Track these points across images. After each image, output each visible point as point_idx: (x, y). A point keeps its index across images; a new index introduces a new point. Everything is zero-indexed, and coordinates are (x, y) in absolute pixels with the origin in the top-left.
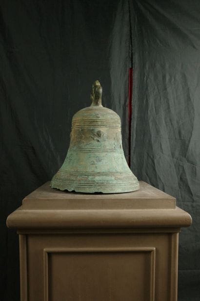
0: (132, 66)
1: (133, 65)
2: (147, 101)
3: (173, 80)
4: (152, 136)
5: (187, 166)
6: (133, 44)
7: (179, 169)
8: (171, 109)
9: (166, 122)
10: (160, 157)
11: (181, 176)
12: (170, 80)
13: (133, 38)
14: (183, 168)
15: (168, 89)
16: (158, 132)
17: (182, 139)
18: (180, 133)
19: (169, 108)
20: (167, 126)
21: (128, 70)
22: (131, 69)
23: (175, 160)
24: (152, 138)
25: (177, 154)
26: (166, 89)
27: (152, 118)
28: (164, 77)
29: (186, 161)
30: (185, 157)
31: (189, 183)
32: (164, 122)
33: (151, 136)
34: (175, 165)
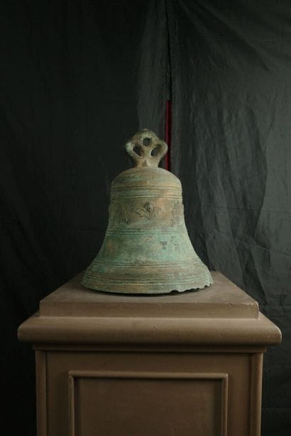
0: (171, 98)
1: (173, 97)
2: (194, 151)
3: (234, 119)
4: (202, 204)
5: (255, 250)
6: (172, 64)
7: (243, 254)
8: (231, 163)
9: (223, 184)
10: (214, 237)
11: (247, 265)
12: (229, 119)
13: (172, 55)
14: (250, 254)
15: (226, 133)
16: (211, 198)
17: (249, 208)
18: (244, 199)
19: (227, 160)
20: (224, 189)
21: (164, 103)
22: (170, 102)
23: (238, 241)
24: (202, 207)
25: (240, 231)
26: (222, 132)
27: (202, 176)
28: (220, 115)
29: (255, 243)
30: (253, 236)
31: (259, 275)
32: (220, 183)
33: (200, 204)
34: (237, 249)
